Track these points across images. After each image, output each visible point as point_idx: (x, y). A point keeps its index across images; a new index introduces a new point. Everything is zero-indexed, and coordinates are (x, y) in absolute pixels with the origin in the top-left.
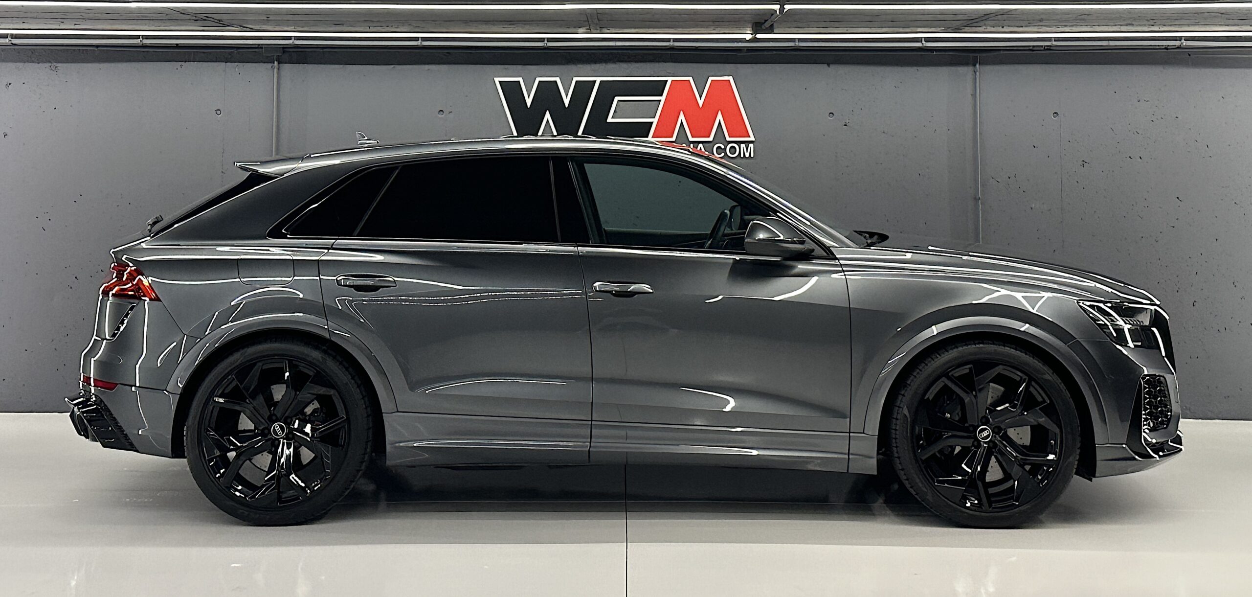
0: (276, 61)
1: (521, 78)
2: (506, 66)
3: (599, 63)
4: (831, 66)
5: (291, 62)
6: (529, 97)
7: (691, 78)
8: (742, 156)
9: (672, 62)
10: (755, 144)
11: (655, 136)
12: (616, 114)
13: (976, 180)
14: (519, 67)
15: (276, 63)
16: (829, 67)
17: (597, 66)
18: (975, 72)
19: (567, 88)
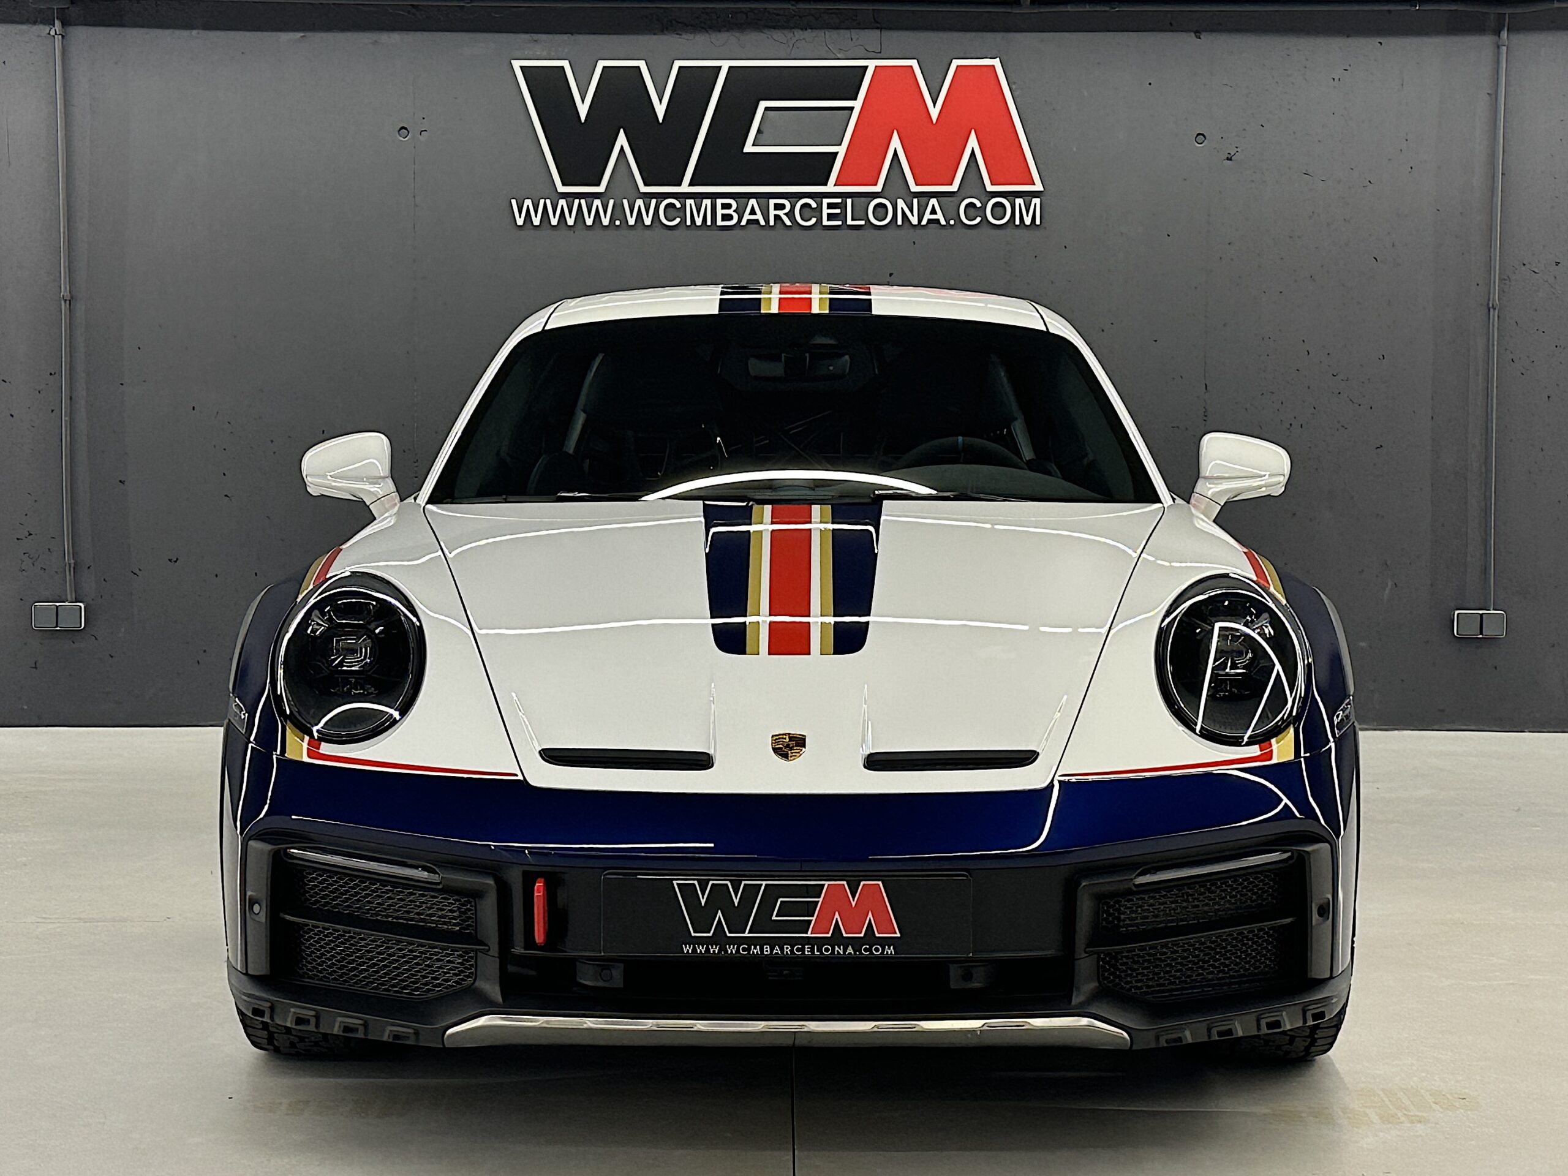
0: (57, 18)
1: (567, 62)
2: (536, 36)
3: (728, 31)
4: (1201, 36)
5: (86, 24)
7: (916, 61)
9: (877, 28)
10: (1042, 198)
13: (1489, 270)
14: (565, 37)
15: (57, 22)
16: (1200, 38)
17: (723, 37)
18: (1498, 47)
19: (661, 82)
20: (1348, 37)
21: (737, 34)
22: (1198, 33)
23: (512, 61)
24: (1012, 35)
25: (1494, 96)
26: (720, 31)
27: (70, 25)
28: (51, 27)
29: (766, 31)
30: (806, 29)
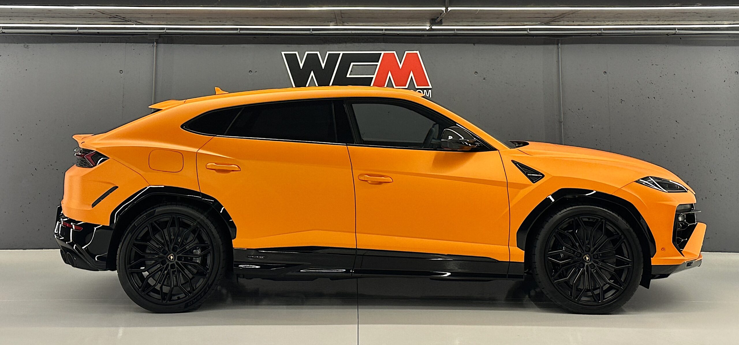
2: (288, 45)
3: (342, 43)
4: (476, 45)
5: (164, 43)
6: (301, 63)
7: (395, 51)
9: (384, 42)
10: (432, 90)
11: (374, 85)
12: (352, 73)
13: (560, 111)
14: (296, 45)
15: (155, 43)
16: (474, 45)
17: (341, 45)
18: (558, 48)
19: (323, 58)
20: (516, 45)
21: (345, 44)
22: (474, 44)
23: (282, 52)
24: (422, 45)
25: (558, 62)
26: (340, 44)
27: (159, 43)
28: (153, 44)
29: (353, 43)
30: (364, 43)
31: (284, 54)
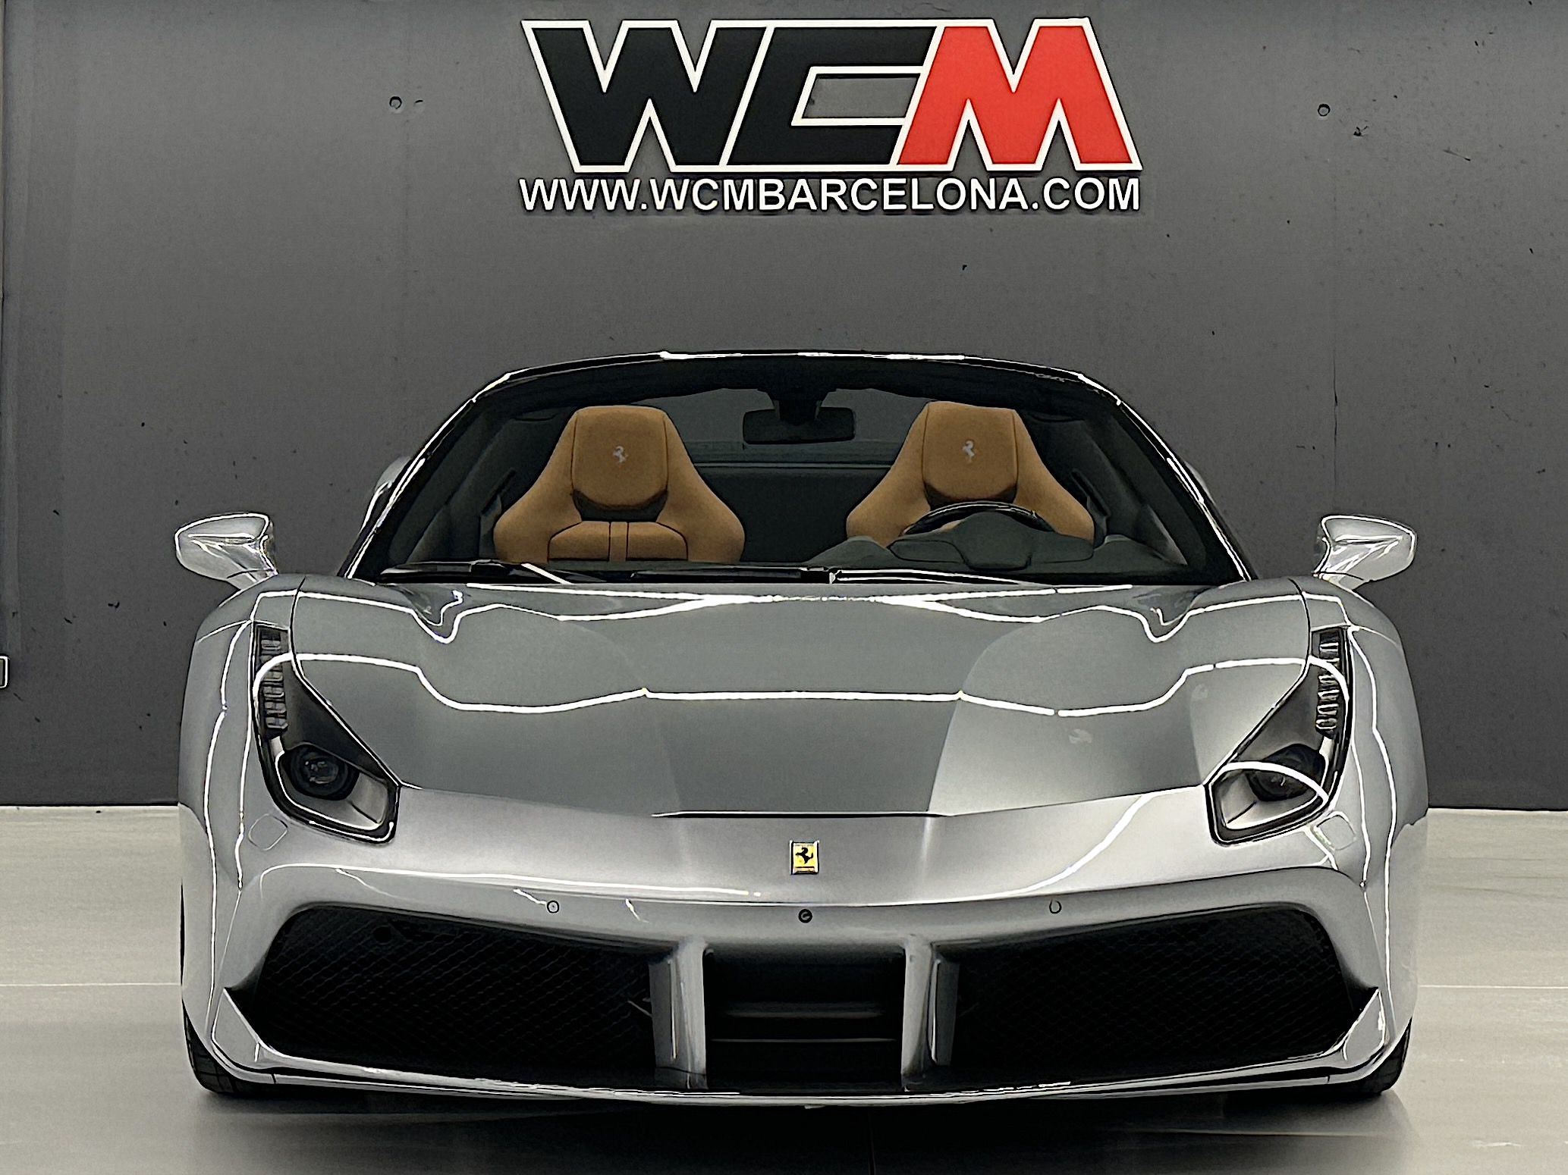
6: (605, 67)
7: (992, 21)
8: (1112, 206)
10: (1140, 177)
11: (904, 160)
12: (815, 109)
19: (695, 47)
31: (534, 30)
